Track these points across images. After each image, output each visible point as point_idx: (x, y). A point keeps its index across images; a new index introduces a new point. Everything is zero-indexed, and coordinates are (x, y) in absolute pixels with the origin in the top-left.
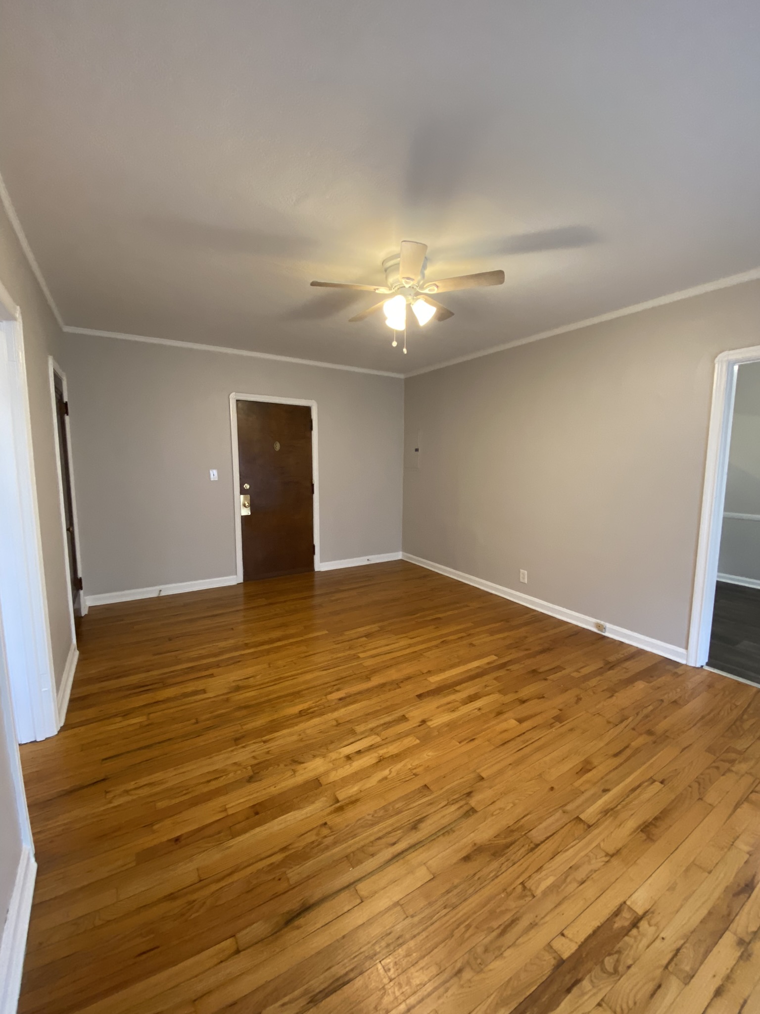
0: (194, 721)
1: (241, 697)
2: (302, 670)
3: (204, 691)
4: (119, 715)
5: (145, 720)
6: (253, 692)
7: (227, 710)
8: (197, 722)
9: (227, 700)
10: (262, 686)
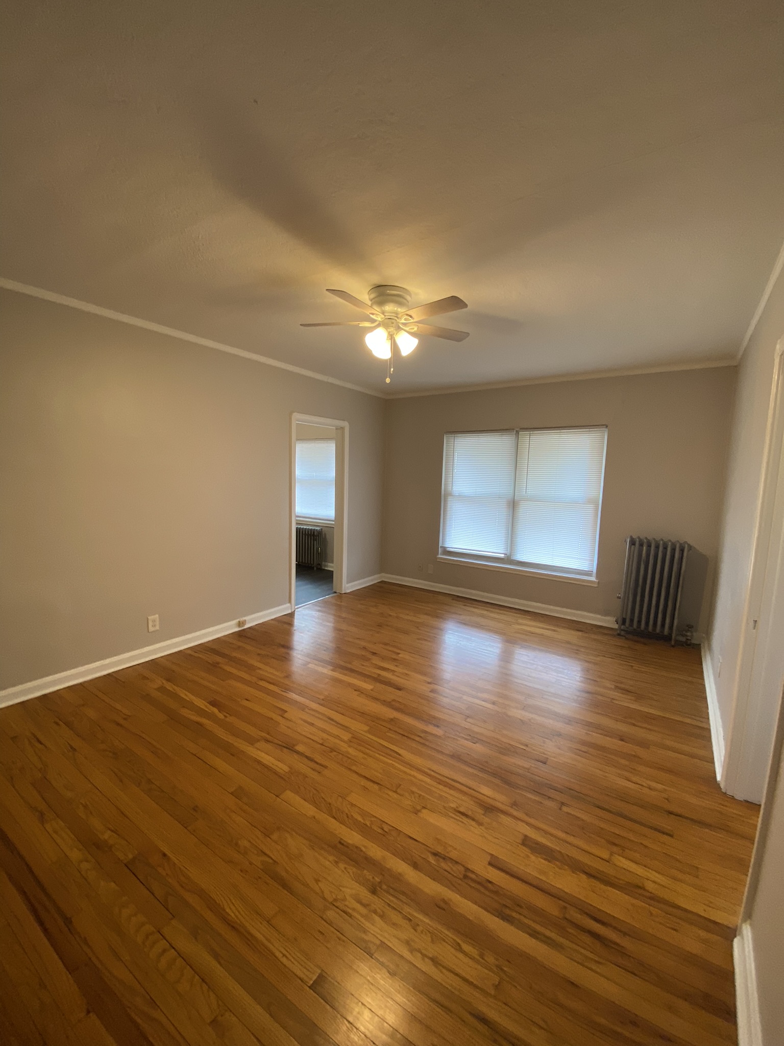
0: (565, 809)
1: (498, 796)
2: (408, 771)
3: (526, 841)
4: (648, 894)
5: (616, 855)
6: (482, 791)
7: (525, 794)
8: (563, 804)
9: (515, 804)
10: (465, 789)
